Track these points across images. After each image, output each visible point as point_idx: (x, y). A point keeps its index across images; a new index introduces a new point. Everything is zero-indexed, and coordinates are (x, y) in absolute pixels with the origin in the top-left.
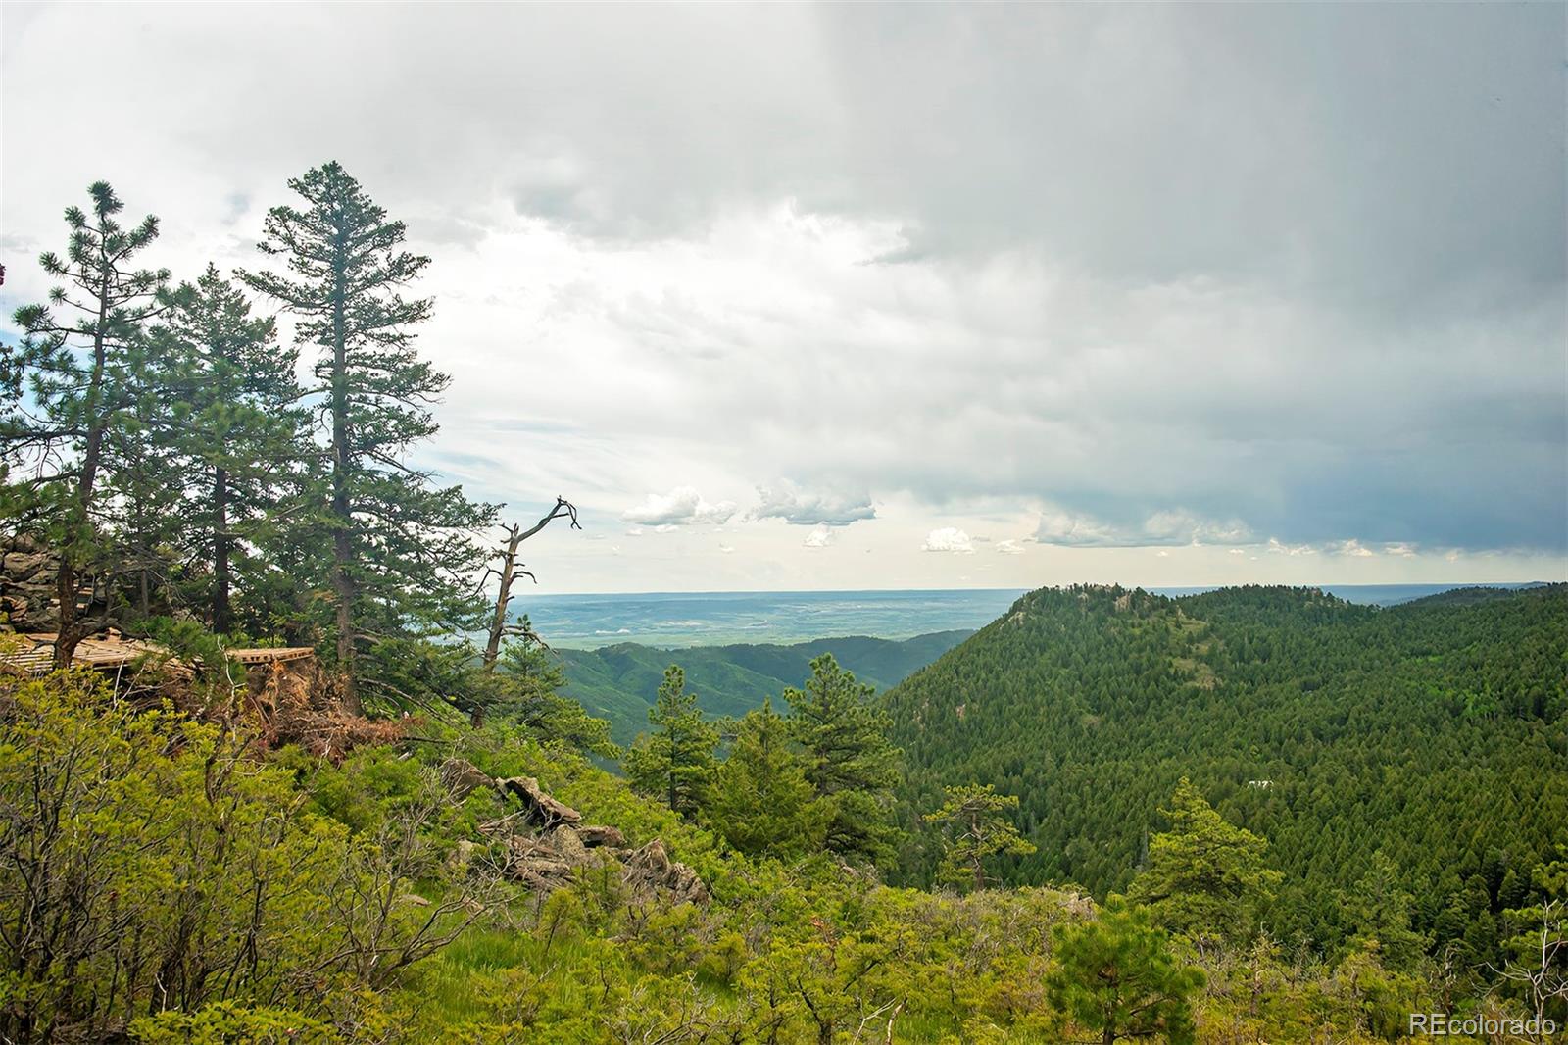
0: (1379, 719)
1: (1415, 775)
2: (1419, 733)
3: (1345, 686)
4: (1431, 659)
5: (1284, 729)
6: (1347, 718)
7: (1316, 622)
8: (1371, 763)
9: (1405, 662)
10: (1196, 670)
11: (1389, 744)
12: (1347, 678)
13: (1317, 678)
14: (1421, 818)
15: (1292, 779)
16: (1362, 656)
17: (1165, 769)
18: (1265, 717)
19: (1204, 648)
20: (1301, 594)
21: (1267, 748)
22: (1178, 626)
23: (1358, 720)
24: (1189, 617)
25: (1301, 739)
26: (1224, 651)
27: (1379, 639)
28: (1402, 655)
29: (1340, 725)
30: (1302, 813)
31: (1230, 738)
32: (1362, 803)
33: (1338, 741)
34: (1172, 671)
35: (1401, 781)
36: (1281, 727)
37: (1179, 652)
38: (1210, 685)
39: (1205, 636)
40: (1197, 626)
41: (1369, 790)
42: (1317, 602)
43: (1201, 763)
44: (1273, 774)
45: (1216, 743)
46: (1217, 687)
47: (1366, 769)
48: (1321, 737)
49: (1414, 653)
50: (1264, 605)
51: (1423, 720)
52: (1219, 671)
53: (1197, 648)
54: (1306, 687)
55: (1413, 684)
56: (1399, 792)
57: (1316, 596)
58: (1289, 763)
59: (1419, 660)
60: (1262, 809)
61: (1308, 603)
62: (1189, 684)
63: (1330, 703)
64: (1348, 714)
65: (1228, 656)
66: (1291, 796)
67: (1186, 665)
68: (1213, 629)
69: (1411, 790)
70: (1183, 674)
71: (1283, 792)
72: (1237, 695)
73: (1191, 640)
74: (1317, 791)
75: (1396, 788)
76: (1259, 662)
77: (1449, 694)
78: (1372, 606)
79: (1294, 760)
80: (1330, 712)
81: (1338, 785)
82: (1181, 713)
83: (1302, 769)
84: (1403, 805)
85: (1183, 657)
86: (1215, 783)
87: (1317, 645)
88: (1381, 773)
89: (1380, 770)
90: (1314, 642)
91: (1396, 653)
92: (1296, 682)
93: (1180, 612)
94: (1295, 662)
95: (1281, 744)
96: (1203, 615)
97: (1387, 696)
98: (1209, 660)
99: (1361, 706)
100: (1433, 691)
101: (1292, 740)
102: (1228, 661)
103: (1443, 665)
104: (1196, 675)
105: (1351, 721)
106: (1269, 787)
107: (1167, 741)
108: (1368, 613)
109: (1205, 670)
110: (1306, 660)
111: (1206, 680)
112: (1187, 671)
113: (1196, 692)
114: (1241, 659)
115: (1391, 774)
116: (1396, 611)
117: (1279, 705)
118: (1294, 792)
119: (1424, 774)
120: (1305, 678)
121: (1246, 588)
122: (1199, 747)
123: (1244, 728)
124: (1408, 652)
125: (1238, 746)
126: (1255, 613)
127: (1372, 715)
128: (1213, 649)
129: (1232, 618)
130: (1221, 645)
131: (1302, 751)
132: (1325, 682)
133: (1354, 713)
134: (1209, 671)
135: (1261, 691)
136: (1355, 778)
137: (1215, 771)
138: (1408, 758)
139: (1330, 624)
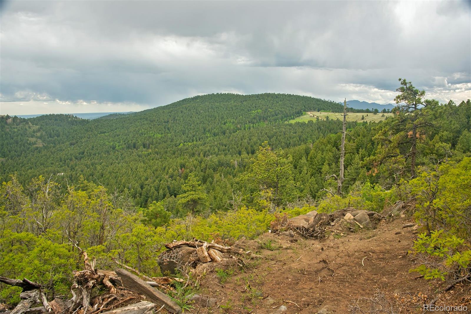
0: (93, 152)
1: (105, 167)
2: (104, 155)
3: (83, 143)
4: (106, 134)
5: (66, 157)
6: (84, 152)
7: (72, 125)
8: (92, 165)
9: (99, 135)
10: (37, 141)
11: (96, 159)
12: (83, 141)
13: (74, 141)
14: (108, 179)
15: (70, 172)
16: (87, 134)
17: (30, 173)
18: (60, 154)
19: (39, 134)
20: (67, 116)
21: (61, 163)
22: (30, 127)
23: (87, 153)
24: (33, 125)
25: (71, 160)
26: (45, 135)
27: (91, 129)
28: (98, 133)
29: (82, 155)
30: (74, 181)
31: (50, 161)
32: (91, 176)
33: (82, 159)
34: (29, 142)
35: (101, 169)
36: (65, 157)
37: (30, 136)
38: (41, 146)
39: (39, 130)
40: (35, 128)
41: (93, 172)
42: (72, 119)
43: (42, 170)
44: (64, 171)
45: (45, 163)
46: (44, 146)
47: (91, 167)
48: (77, 159)
49: (101, 133)
50: (56, 120)
51: (105, 151)
52: (44, 141)
53: (36, 134)
54: (71, 144)
55: (102, 141)
56: (101, 172)
57: (72, 117)
58: (68, 167)
59: (103, 135)
60: (63, 182)
61: (69, 119)
62: (35, 146)
63: (79, 149)
64: (84, 151)
65: (46, 136)
66: (71, 176)
67: (33, 140)
68: (41, 128)
69: (104, 171)
70: (32, 143)
71: (68, 176)
72: (50, 148)
73: (34, 132)
74: (78, 174)
75: (100, 171)
76: (56, 138)
77: (111, 144)
78: (88, 119)
79: (70, 166)
80: (79, 151)
81: (84, 172)
82: (33, 155)
83: (72, 169)
84: (103, 176)
85: (32, 137)
86: (47, 176)
87: (74, 132)
88: (96, 168)
89: (95, 166)
90: (73, 131)
91: (96, 133)
92: (68, 143)
93: (30, 123)
94: (67, 137)
95: (65, 162)
96: (37, 124)
97: (95, 145)
98: (40, 138)
99: (88, 149)
100: (107, 143)
101: (69, 160)
102: (47, 138)
103: (109, 135)
104: (37, 143)
105: (85, 153)
106: (64, 175)
107: (29, 164)
108: (87, 121)
109: (40, 141)
110: (71, 136)
111: (40, 144)
112: (33, 142)
113: (37, 148)
114: (51, 137)
115: (99, 167)
116: (95, 120)
117: (64, 150)
118: (71, 175)
119: (107, 166)
120: (70, 142)
121: (50, 115)
122: (40, 165)
123: (54, 158)
124: (100, 132)
125: (52, 164)
126: (53, 122)
127: (91, 151)
128: (42, 134)
129: (47, 124)
130: (44, 133)
131: (72, 163)
132: (77, 143)
133: (86, 150)
134: (41, 141)
135: (58, 146)
136: (89, 169)
137: (47, 172)
138: (102, 162)
139: (76, 125)
